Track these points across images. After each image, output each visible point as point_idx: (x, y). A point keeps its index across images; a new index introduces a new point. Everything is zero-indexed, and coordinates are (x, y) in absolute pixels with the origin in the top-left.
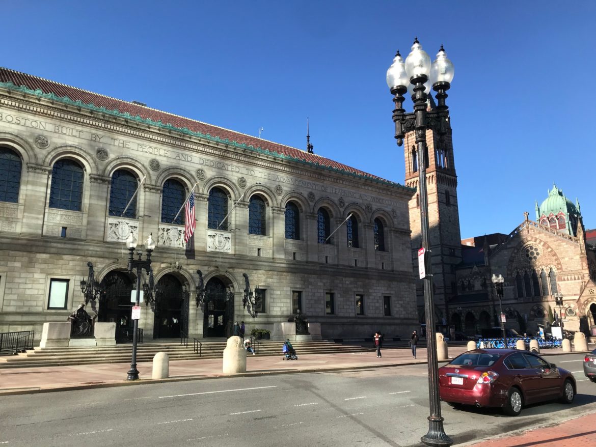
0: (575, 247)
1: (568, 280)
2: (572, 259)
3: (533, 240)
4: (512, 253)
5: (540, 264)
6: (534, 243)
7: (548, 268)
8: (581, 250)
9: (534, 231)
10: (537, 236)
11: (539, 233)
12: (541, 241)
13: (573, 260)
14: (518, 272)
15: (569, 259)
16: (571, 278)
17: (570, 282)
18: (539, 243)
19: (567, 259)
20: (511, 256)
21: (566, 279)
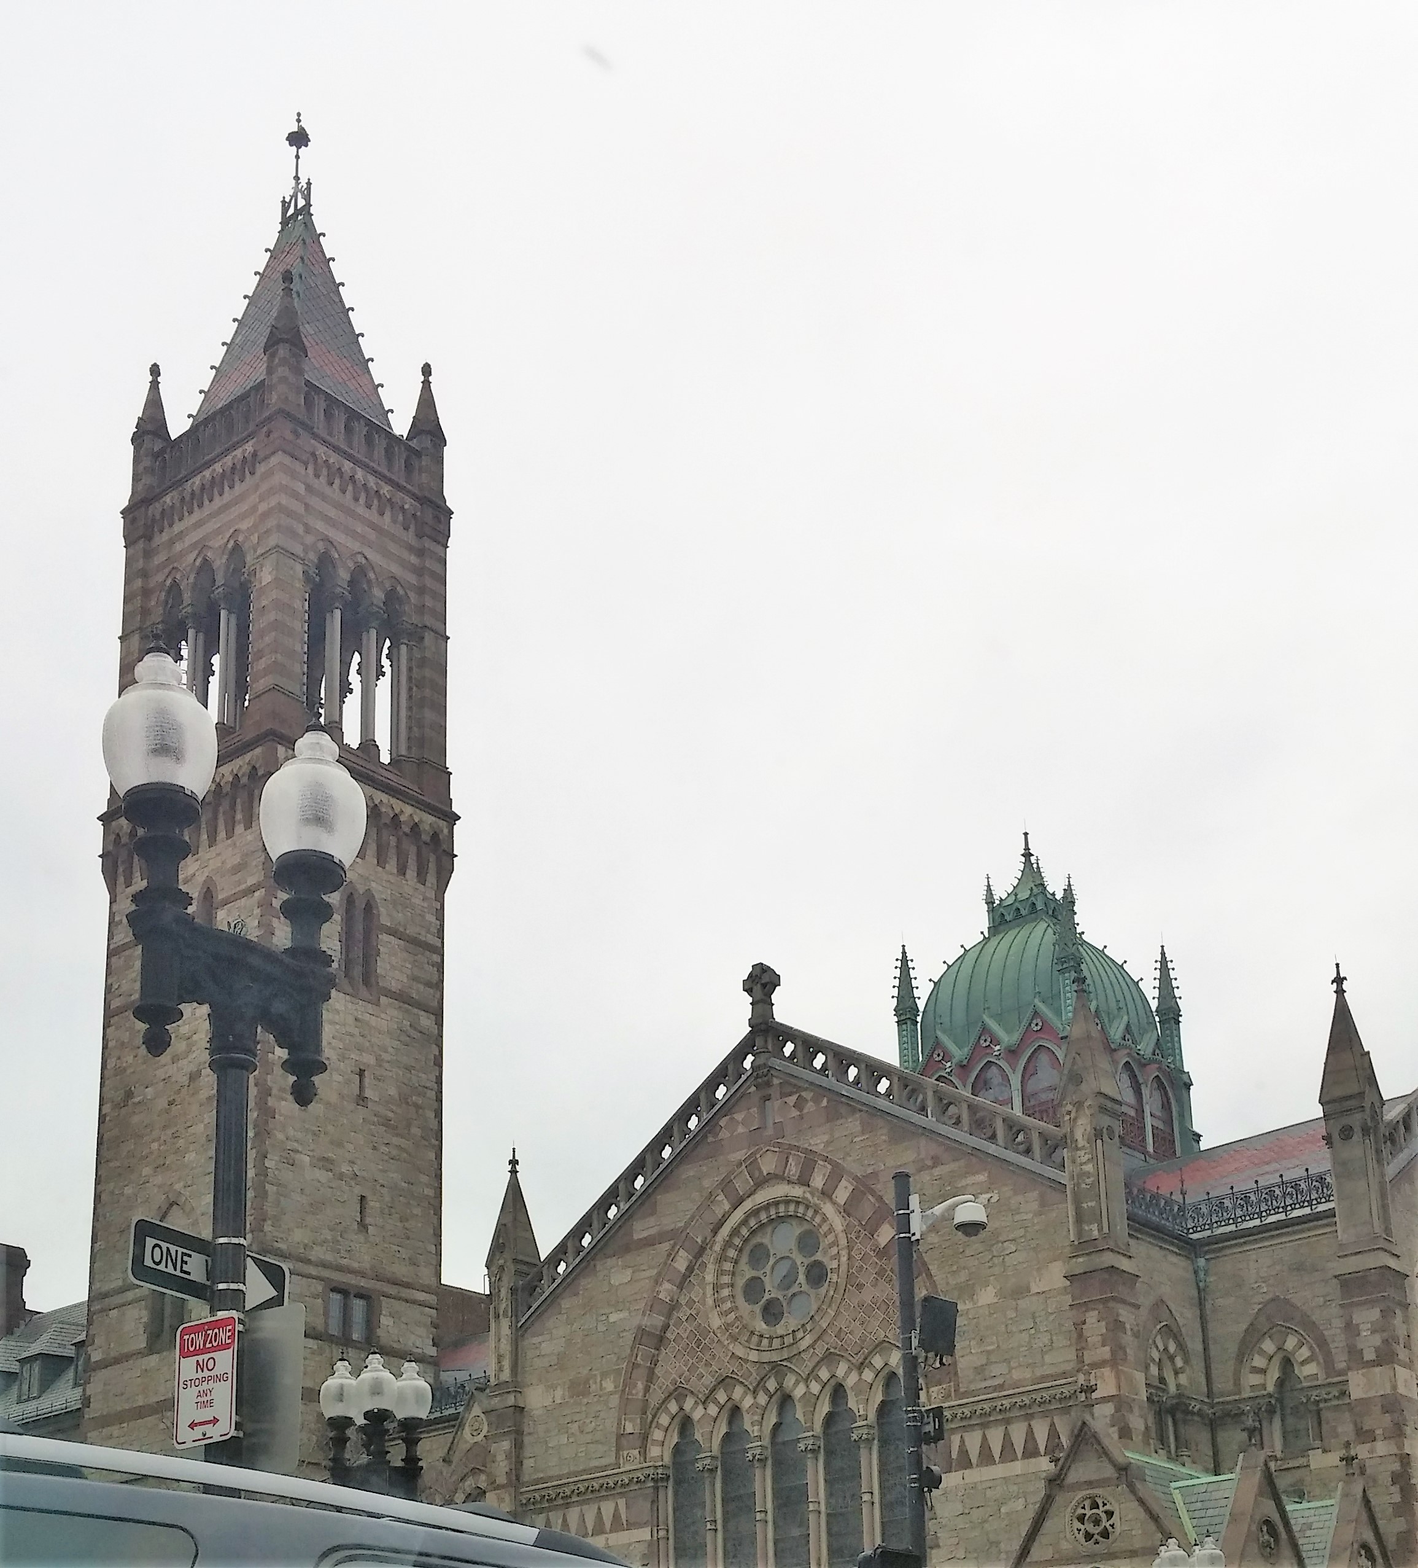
0: (1043, 1203)
1: (986, 1456)
2: (1021, 1291)
3: (793, 1170)
4: (657, 1281)
5: (820, 1351)
6: (797, 1191)
7: (868, 1375)
8: (1079, 1219)
9: (799, 1105)
10: (817, 1142)
11: (832, 1116)
12: (836, 1174)
13: (1023, 1304)
14: (686, 1424)
15: (1001, 1294)
16: (1007, 1444)
17: (998, 1471)
18: (827, 1194)
19: (987, 1296)
20: (654, 1303)
21: (974, 1455)
